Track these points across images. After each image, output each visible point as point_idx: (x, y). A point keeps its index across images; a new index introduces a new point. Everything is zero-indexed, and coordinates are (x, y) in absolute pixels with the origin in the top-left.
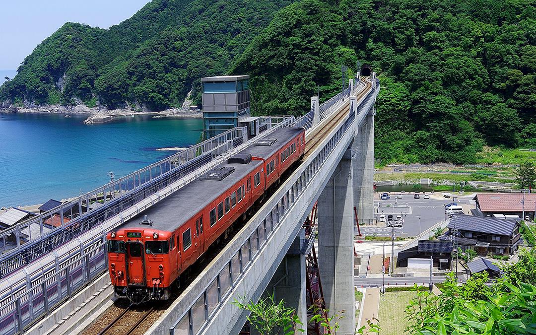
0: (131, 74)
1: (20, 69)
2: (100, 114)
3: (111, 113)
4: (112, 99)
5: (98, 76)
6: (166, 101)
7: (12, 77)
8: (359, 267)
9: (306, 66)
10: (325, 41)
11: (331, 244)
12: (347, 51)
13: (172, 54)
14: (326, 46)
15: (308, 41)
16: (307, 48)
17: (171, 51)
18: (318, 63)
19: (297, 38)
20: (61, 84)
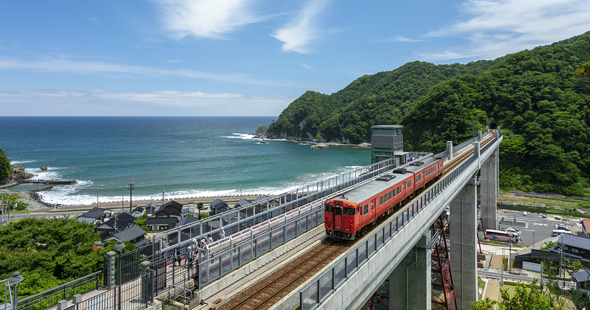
0: (341, 121)
4: (329, 135)
6: (361, 139)
8: (484, 262)
9: (450, 121)
10: (464, 106)
11: (459, 243)
12: (480, 112)
13: (366, 110)
14: (464, 109)
15: (453, 105)
16: (452, 109)
17: (366, 108)
18: (459, 119)
19: (444, 103)
20: (301, 125)
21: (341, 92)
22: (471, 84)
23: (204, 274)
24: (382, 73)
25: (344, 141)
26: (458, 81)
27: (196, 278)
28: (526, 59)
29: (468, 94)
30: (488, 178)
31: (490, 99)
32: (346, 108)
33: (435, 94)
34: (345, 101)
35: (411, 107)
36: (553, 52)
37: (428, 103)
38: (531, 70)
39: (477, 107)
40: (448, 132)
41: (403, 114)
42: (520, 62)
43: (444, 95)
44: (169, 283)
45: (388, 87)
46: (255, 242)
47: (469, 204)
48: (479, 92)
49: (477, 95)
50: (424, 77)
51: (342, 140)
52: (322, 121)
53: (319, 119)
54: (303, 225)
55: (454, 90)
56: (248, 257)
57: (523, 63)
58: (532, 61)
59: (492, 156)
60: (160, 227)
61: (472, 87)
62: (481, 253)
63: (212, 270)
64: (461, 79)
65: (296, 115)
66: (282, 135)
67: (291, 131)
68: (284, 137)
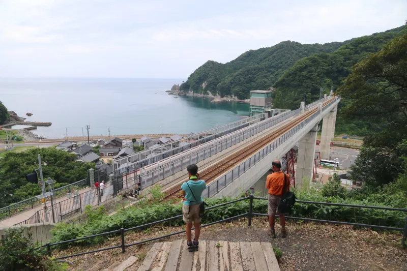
1: (189, 78)
3: (222, 99)
4: (225, 92)
6: (245, 96)
7: (185, 81)
8: (317, 179)
9: (307, 86)
10: (318, 75)
11: (302, 167)
12: (328, 80)
13: (251, 76)
14: (318, 77)
15: (310, 75)
16: (309, 78)
17: (250, 74)
18: (313, 85)
19: (305, 73)
20: (204, 85)
21: (233, 62)
22: (324, 60)
23: (144, 182)
24: (263, 48)
25: (233, 97)
26: (316, 57)
27: (139, 184)
28: (364, 43)
29: (322, 67)
30: (327, 126)
31: (337, 72)
32: (236, 74)
33: (298, 66)
34: (235, 69)
35: (282, 75)
36: (384, 38)
37: (293, 73)
38: (367, 51)
39: (327, 77)
40: (305, 93)
41: (276, 79)
42: (360, 45)
43: (305, 68)
44: (125, 186)
45: (267, 59)
46: (173, 165)
47: (311, 143)
48: (329, 66)
49: (327, 68)
50: (293, 53)
51: (232, 97)
52: (218, 83)
53: (216, 81)
54: (202, 156)
55: (313, 64)
56: (169, 174)
57: (362, 46)
58: (368, 44)
59: (332, 111)
60: (109, 154)
61: (325, 62)
62: (316, 173)
63: (148, 180)
64: (318, 56)
65: (200, 78)
66: (190, 92)
67: (196, 90)
68: (191, 93)
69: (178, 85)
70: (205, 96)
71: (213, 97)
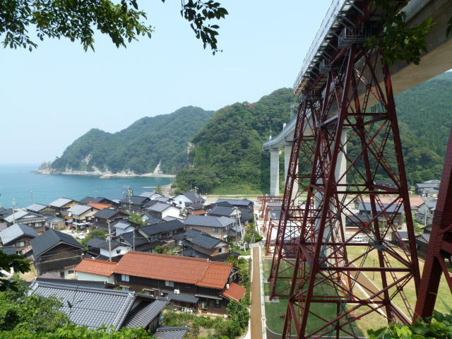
0: (126, 154)
1: (64, 153)
2: (108, 174)
3: (114, 175)
4: (115, 167)
5: (107, 156)
6: (145, 169)
7: (60, 157)
14: (246, 127)
15: (237, 124)
16: (236, 127)
18: (243, 135)
20: (87, 160)
21: (123, 131)
25: (129, 172)
29: (248, 117)
32: (131, 143)
34: (127, 139)
39: (254, 128)
51: (127, 172)
53: (104, 154)
65: (81, 150)
66: (67, 169)
67: (76, 166)
68: (69, 172)
69: (49, 162)
70: (91, 173)
71: (101, 173)
